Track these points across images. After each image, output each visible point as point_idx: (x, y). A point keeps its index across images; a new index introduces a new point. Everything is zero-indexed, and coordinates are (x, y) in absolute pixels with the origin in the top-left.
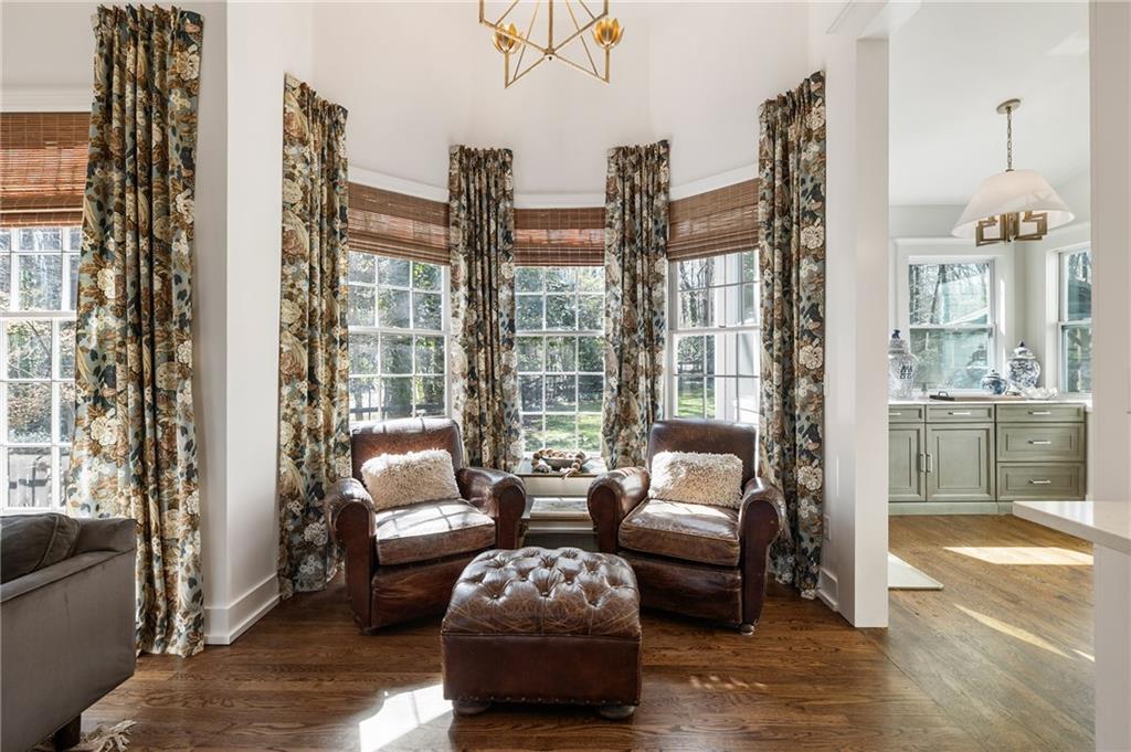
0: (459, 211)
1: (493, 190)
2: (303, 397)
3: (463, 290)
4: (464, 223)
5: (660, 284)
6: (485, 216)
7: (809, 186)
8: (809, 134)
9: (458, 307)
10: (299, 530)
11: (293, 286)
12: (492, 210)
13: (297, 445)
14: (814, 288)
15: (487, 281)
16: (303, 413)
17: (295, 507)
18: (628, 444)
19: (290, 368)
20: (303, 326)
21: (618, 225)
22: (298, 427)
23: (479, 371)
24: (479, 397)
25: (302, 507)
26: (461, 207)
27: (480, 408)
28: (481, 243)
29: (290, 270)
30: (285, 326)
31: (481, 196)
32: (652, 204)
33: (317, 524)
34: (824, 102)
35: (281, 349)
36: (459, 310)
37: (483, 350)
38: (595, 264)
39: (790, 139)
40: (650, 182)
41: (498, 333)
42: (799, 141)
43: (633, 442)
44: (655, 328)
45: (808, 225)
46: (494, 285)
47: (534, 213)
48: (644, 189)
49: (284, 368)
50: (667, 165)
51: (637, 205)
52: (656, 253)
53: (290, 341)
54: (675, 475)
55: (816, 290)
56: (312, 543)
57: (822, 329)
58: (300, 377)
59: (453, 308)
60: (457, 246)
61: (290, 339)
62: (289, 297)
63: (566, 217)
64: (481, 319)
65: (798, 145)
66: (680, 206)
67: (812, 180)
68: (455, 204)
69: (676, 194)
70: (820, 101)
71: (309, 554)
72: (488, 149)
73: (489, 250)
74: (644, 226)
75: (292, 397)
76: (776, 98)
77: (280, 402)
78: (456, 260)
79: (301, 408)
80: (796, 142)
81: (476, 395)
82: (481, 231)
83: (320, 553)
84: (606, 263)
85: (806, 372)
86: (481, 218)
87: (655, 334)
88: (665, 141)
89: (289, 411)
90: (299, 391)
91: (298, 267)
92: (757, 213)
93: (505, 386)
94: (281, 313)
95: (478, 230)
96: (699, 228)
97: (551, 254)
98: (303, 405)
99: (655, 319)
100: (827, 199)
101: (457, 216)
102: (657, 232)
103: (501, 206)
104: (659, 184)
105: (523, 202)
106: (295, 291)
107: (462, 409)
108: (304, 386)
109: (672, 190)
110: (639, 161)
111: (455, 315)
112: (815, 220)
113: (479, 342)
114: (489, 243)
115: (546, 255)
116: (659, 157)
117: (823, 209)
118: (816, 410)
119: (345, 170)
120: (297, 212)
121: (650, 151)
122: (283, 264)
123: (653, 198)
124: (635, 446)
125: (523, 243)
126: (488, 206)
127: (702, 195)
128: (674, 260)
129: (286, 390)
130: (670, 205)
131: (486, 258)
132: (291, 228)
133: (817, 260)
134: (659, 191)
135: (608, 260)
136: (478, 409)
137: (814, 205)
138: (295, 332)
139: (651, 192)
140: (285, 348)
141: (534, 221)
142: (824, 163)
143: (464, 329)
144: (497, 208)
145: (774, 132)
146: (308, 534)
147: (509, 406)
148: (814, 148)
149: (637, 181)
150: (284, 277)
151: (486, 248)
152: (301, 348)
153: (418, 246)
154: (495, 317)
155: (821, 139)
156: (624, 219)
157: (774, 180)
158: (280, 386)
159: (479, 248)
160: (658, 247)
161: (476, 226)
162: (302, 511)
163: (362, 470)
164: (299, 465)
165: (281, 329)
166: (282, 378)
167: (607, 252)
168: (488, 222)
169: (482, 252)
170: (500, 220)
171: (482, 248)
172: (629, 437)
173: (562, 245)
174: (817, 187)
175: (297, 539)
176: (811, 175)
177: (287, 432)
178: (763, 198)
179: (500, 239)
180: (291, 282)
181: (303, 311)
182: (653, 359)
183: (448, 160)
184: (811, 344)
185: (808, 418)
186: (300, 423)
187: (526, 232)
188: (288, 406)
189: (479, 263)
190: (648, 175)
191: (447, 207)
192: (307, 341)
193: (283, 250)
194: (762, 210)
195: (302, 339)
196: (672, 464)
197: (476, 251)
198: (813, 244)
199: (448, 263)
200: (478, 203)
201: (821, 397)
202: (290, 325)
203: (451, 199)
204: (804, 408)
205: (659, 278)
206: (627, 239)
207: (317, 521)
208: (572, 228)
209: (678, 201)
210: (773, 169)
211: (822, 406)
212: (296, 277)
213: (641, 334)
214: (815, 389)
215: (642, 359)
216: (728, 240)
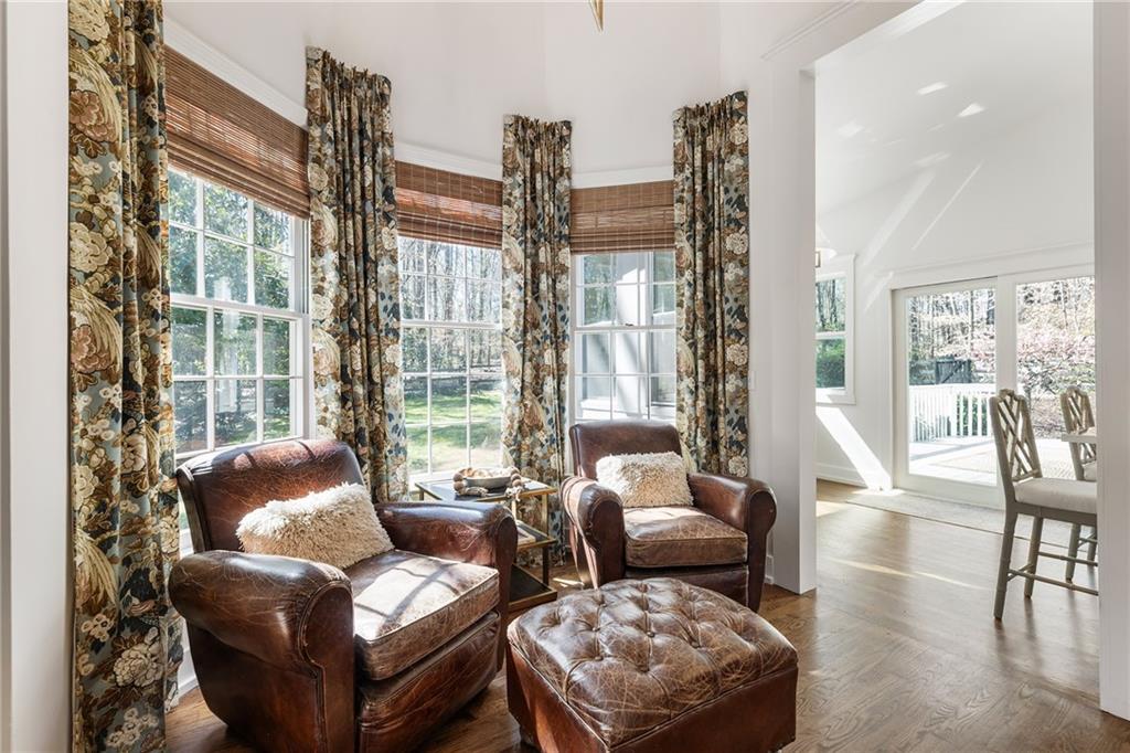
0: (322, 143)
1: (368, 127)
2: (114, 414)
3: (331, 257)
4: (330, 163)
5: (564, 276)
6: (357, 160)
7: (734, 196)
8: (732, 148)
9: (323, 279)
10: (105, 669)
11: (94, 200)
12: (368, 153)
13: (101, 507)
14: (740, 290)
15: (360, 249)
16: (115, 445)
17: (97, 627)
18: (532, 453)
19: (88, 359)
20: (115, 279)
21: (519, 204)
22: (104, 473)
23: (353, 371)
24: (355, 407)
25: (111, 623)
26: (324, 137)
27: (356, 422)
28: (353, 196)
29: (87, 168)
30: (79, 276)
31: (350, 131)
32: (555, 188)
33: (141, 647)
34: (746, 120)
35: (71, 321)
36: (326, 285)
37: (358, 344)
38: (489, 245)
39: (709, 148)
40: (551, 163)
41: (378, 320)
42: (719, 151)
43: (538, 451)
44: (560, 324)
45: (733, 232)
46: (372, 256)
47: (418, 171)
48: (545, 169)
49: (78, 358)
50: (569, 149)
51: (539, 186)
52: (559, 241)
53: (88, 306)
54: (633, 479)
55: (742, 292)
56: (133, 685)
57: (746, 329)
58: (109, 376)
59: (314, 280)
60: (319, 192)
61: (86, 303)
62: (87, 220)
63: (457, 183)
64: (355, 300)
65: (719, 156)
66: (583, 194)
67: (736, 190)
68: (316, 132)
69: (581, 181)
70: (743, 119)
71: (126, 706)
72: (360, 70)
73: (363, 205)
74: (547, 210)
75: (93, 414)
76: (694, 106)
77: (71, 425)
78: (318, 213)
79: (112, 435)
80: (716, 153)
81: (350, 404)
82: (353, 178)
83: (150, 698)
84: (504, 246)
85: (734, 368)
86: (352, 162)
87: (560, 330)
88: (569, 122)
89: (85, 444)
90: (108, 404)
91: (106, 167)
92: (673, 215)
93: (387, 391)
94: (70, 249)
95: (348, 177)
96: (604, 221)
97: (440, 226)
98: (112, 431)
99: (559, 315)
100: (751, 209)
101: (320, 150)
102: (560, 219)
103: (379, 150)
104: (562, 167)
105: (405, 153)
106: (97, 211)
107: (334, 424)
108: (115, 395)
109: (574, 176)
110: (538, 138)
111: (319, 291)
112: (739, 229)
113: (352, 331)
114: (363, 197)
115: (434, 226)
116: (561, 138)
117: (747, 218)
118: (743, 404)
119: (160, 20)
120: (101, 60)
121: (551, 129)
122: (73, 152)
123: (555, 183)
124: (540, 455)
125: (406, 207)
126: (362, 149)
127: (610, 188)
128: (576, 252)
129: (81, 402)
130: (573, 193)
131: (359, 217)
132: (89, 86)
133: (742, 266)
134: (561, 174)
135: (507, 243)
136: (352, 423)
137: (738, 214)
138: (96, 289)
139: (552, 175)
140: (80, 320)
141: (418, 180)
142: (747, 177)
143: (334, 312)
144: (375, 153)
145: (693, 139)
146: (122, 671)
147: (396, 417)
148: (737, 161)
149: (538, 159)
150: (75, 179)
151: (359, 203)
152: (112, 322)
153: (269, 180)
154: (372, 299)
155: (744, 154)
156: (525, 199)
157: (694, 184)
158: (71, 394)
159: (350, 201)
160: (561, 236)
161: (344, 171)
162: (111, 632)
163: (240, 532)
164: (104, 546)
165: (71, 283)
166: (75, 376)
167: (505, 234)
168: (362, 168)
169: (353, 210)
170: (379, 170)
171: (354, 203)
172: (533, 446)
173: (454, 217)
174: (741, 197)
175: (101, 687)
176: (735, 185)
177: (85, 481)
178: (681, 200)
179: (379, 195)
180: (89, 191)
181: (114, 251)
182: (558, 356)
183: (305, 67)
184: (738, 342)
185: (737, 411)
186: (110, 464)
187: (409, 193)
188: (84, 432)
189: (350, 223)
190: (549, 155)
191: (304, 135)
192: (121, 309)
193: (72, 126)
194: (680, 213)
195: (112, 304)
196: (624, 468)
197: (346, 205)
198: (739, 250)
199: (305, 214)
200: (346, 139)
201: (746, 390)
202: (87, 276)
203: (310, 123)
204: (732, 402)
205: (564, 270)
206: (529, 223)
207: (141, 641)
208: (464, 198)
209: (581, 190)
210: (693, 174)
211: (746, 399)
212: (101, 183)
213: (546, 328)
214: (741, 384)
215: (548, 357)
216: (641, 238)
